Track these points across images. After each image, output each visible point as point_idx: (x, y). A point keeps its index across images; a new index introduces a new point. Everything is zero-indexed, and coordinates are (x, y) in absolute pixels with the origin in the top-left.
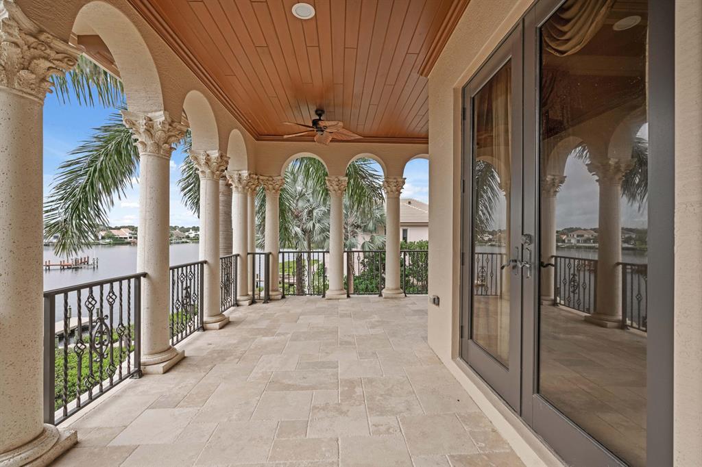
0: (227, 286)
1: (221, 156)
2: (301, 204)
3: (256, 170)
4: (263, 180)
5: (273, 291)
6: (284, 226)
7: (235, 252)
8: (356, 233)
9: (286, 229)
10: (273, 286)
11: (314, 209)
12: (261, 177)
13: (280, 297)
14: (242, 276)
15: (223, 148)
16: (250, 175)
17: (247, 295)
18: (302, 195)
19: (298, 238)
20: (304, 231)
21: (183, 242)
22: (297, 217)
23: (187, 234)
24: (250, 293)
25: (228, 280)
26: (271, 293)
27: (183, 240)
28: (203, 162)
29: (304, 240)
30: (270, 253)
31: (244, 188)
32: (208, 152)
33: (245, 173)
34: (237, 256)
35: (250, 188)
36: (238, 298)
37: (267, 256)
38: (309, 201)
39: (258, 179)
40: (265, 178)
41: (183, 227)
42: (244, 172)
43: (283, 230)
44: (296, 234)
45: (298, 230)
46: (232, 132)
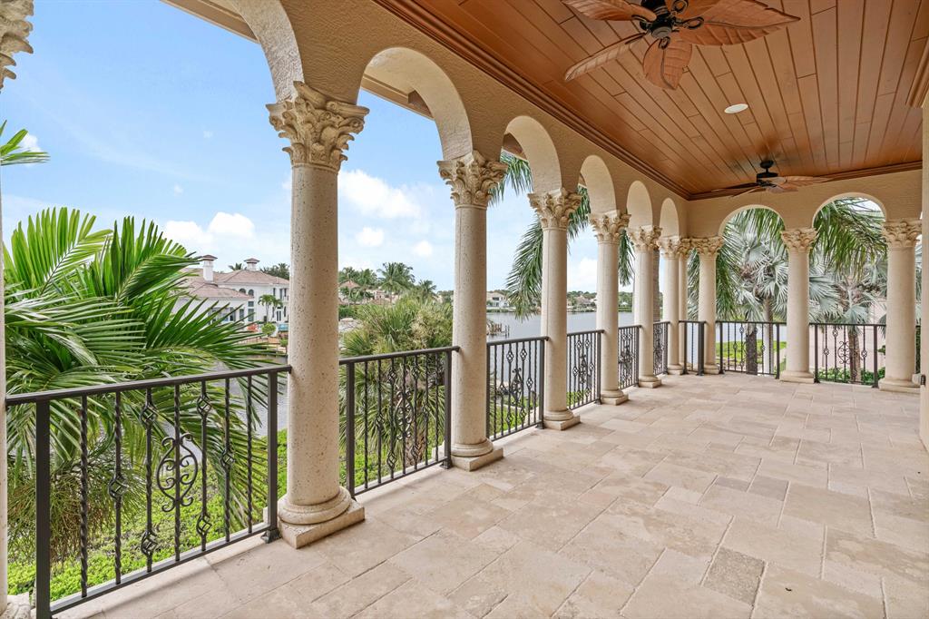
0: (657, 351)
1: (655, 229)
2: (753, 257)
3: (688, 232)
4: (696, 243)
5: (708, 364)
6: (724, 292)
7: (665, 319)
8: (866, 298)
9: (727, 295)
10: (708, 358)
11: (776, 263)
12: (694, 240)
13: (717, 371)
14: (673, 345)
15: (656, 221)
16: (681, 239)
17: (678, 364)
18: (755, 246)
19: (749, 306)
20: (761, 297)
21: (588, 311)
22: (747, 276)
23: (592, 300)
24: (682, 364)
25: (659, 346)
26: (705, 366)
27: (588, 308)
28: (638, 237)
29: (761, 310)
30: (705, 322)
31: (675, 253)
32: (643, 228)
33: (676, 239)
34: (667, 323)
35: (680, 253)
36: (669, 366)
37: (702, 325)
38: (767, 252)
39: (690, 242)
40: (699, 240)
41: (587, 293)
42: (675, 237)
43: (723, 296)
44: (745, 301)
45: (750, 296)
46: (665, 202)
